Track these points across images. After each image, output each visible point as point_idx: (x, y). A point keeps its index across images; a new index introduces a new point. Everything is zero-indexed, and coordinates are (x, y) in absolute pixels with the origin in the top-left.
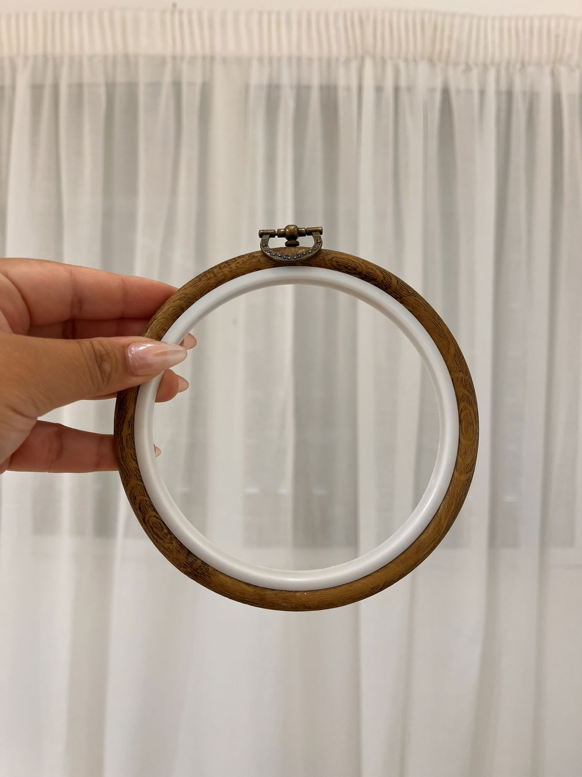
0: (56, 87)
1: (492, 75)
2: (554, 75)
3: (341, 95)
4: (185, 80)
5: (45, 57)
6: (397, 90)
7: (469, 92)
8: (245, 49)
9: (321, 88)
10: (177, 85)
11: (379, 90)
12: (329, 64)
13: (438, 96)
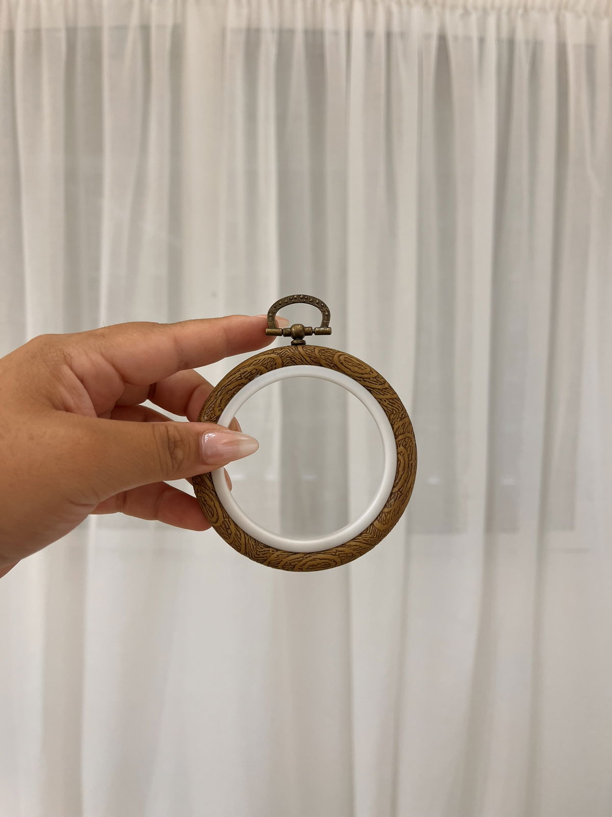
1: (492, 20)
2: (559, 22)
3: (328, 40)
4: (154, 23)
6: (389, 35)
7: (468, 39)
9: (306, 32)
10: (145, 29)
11: (369, 35)
13: (434, 43)
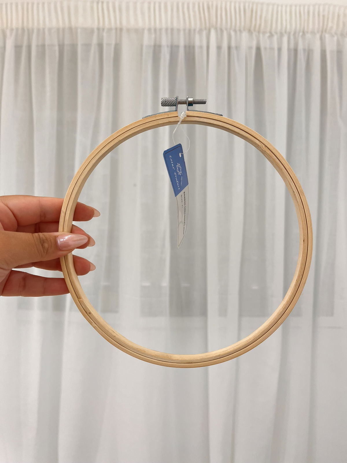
0: (29, 47)
1: (285, 39)
2: (322, 39)
3: (197, 51)
4: (105, 42)
5: (23, 29)
6: (229, 48)
7: (272, 49)
8: (140, 24)
9: (185, 47)
10: (100, 46)
11: (219, 48)
12: (190, 33)
13: (254, 52)
